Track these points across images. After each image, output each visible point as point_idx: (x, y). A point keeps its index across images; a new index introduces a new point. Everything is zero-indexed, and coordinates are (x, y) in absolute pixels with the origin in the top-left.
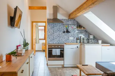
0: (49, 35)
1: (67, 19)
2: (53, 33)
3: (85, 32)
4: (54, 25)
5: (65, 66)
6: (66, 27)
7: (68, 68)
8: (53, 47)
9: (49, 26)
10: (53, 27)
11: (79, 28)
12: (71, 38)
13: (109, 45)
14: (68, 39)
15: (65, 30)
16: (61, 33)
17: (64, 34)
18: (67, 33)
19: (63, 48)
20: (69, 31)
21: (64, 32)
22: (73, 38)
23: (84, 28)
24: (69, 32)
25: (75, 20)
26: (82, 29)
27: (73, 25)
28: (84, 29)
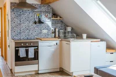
0: (14, 26)
1: (39, 3)
2: (20, 24)
3: (61, 23)
4: (20, 12)
5: (40, 72)
6: (38, 15)
7: (45, 74)
8: (22, 44)
9: (13, 13)
10: (20, 15)
11: (55, 17)
12: (45, 31)
13: (100, 40)
14: (41, 33)
15: (37, 20)
16: (31, 23)
17: (35, 25)
18: (39, 24)
19: (38, 46)
20: (42, 21)
21: (35, 23)
22: (47, 30)
23: (60, 17)
24: (43, 23)
25: (49, 6)
26: (59, 18)
27: (47, 12)
28: (60, 19)
